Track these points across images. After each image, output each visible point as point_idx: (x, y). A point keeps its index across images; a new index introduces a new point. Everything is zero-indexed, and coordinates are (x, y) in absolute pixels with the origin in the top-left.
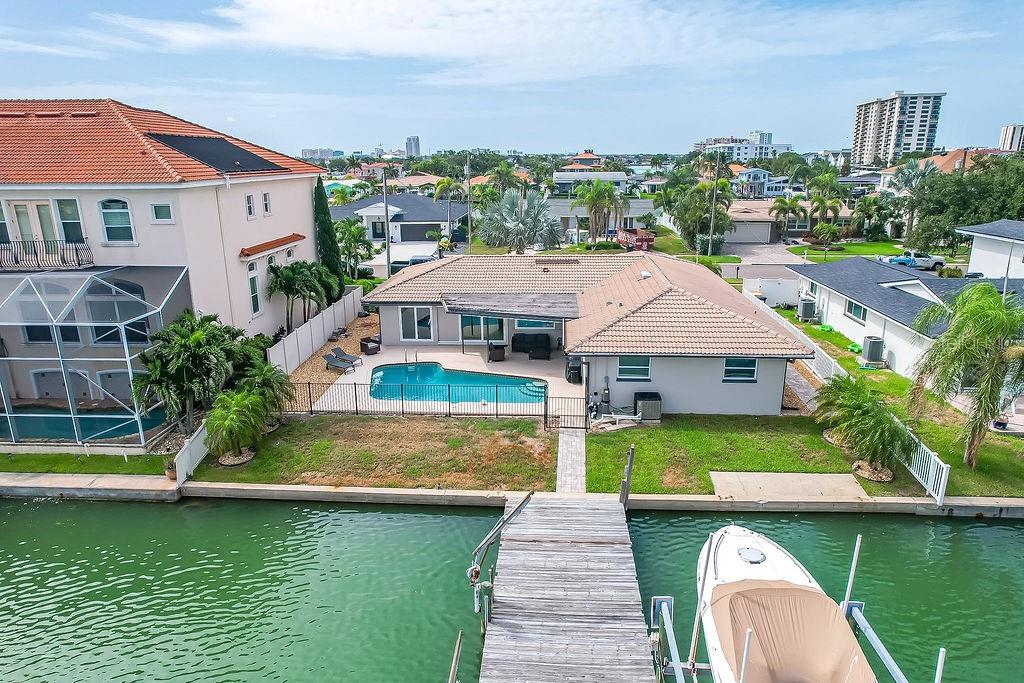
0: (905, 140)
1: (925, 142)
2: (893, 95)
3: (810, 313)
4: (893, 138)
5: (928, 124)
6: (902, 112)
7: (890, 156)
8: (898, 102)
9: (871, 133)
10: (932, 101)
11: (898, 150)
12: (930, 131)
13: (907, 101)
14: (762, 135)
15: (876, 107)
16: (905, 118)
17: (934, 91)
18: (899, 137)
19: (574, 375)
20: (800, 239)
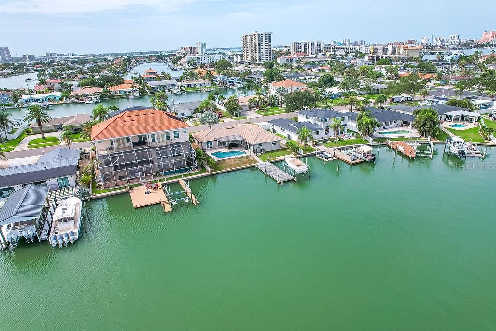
0: (262, 51)
1: (268, 51)
2: (255, 33)
3: (274, 131)
4: (257, 50)
5: (268, 44)
6: (259, 40)
7: (258, 57)
8: (257, 36)
9: (249, 48)
10: (268, 36)
11: (260, 54)
12: (269, 47)
13: (260, 36)
14: (202, 44)
15: (249, 37)
16: (260, 42)
17: (268, 32)
18: (259, 49)
19: (247, 149)
20: (256, 108)
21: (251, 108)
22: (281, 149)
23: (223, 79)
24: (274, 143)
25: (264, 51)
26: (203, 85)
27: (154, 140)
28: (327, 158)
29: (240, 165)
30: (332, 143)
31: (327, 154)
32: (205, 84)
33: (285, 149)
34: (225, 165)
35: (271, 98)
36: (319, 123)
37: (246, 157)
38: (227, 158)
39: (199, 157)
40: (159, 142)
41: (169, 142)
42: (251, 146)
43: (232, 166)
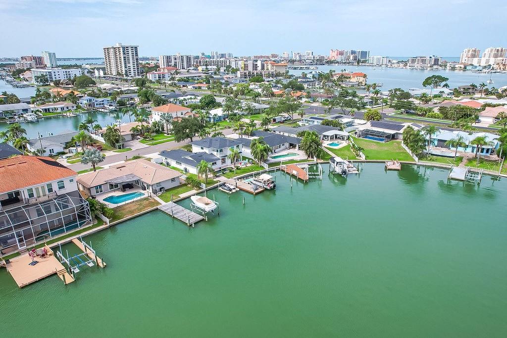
0: (128, 65)
1: (136, 65)
2: (118, 46)
3: (168, 164)
4: (123, 64)
5: (135, 58)
6: (124, 54)
7: (124, 72)
8: (121, 49)
9: (113, 61)
10: (134, 48)
11: (126, 69)
12: (137, 61)
13: (125, 49)
14: (50, 54)
15: (112, 50)
16: (125, 56)
17: (134, 45)
18: (125, 63)
19: (144, 189)
20: (139, 137)
21: (133, 137)
22: (182, 185)
23: (90, 100)
24: (173, 180)
25: (131, 65)
26: (66, 109)
27: (31, 195)
28: (230, 190)
29: (141, 210)
30: (231, 173)
31: (229, 186)
32: (67, 108)
33: (185, 185)
34: (123, 212)
35: (155, 124)
36: (215, 153)
37: (146, 199)
38: (123, 203)
39: (93, 208)
40: (39, 197)
41: (52, 195)
42: (148, 186)
43: (132, 212)
